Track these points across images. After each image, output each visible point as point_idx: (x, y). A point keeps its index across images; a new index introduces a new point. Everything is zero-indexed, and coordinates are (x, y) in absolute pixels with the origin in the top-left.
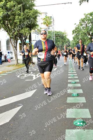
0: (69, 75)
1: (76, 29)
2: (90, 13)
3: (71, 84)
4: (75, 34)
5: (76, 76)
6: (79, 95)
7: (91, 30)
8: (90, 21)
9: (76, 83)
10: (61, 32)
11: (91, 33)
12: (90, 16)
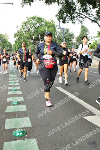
0: (9, 81)
1: (18, 33)
2: (33, 17)
3: (11, 91)
4: (17, 38)
5: (17, 82)
6: (19, 103)
7: (33, 35)
8: (33, 25)
9: (16, 90)
10: (2, 35)
11: (34, 37)
12: (33, 20)
